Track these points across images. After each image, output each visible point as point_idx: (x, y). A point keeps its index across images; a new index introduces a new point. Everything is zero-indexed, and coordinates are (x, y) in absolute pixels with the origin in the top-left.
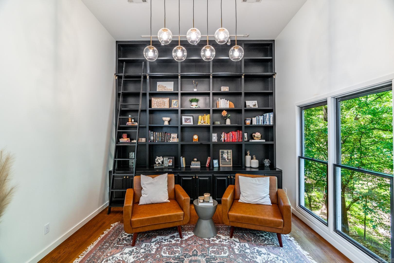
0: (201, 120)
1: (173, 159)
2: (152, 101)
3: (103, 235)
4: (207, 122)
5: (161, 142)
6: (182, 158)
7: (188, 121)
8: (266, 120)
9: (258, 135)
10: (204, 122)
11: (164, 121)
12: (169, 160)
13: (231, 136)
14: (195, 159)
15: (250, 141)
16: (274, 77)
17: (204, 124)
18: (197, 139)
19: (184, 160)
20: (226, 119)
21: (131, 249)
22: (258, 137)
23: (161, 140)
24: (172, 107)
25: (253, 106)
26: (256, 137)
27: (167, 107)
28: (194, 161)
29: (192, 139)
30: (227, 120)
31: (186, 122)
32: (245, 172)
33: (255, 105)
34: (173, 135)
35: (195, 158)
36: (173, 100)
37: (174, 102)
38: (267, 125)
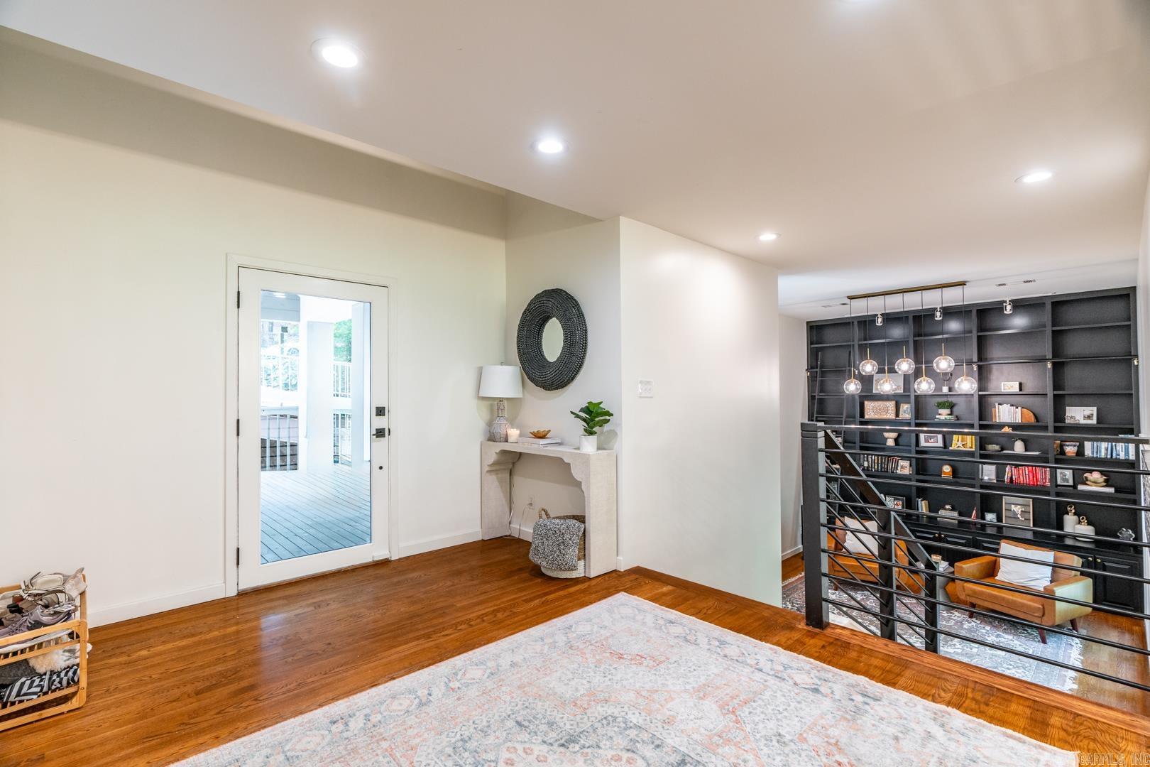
0: (958, 441)
1: (902, 500)
2: (865, 406)
3: (801, 576)
4: (969, 445)
5: (881, 471)
6: (922, 501)
7: (932, 440)
8: (1118, 448)
9: (1096, 476)
10: (963, 445)
11: (886, 439)
12: (895, 502)
13: (1027, 473)
14: (947, 507)
15: (1080, 487)
16: (1136, 363)
17: (963, 449)
18: (951, 473)
19: (923, 504)
20: (1014, 441)
21: (834, 592)
22: (1095, 483)
23: (881, 469)
24: (901, 416)
25: (1084, 417)
26: (1090, 481)
27: (891, 416)
28: (946, 509)
29: (941, 471)
30: (1016, 442)
31: (927, 441)
32: (1061, 545)
33: (1089, 417)
34: (901, 463)
35: (948, 504)
36: (902, 405)
37: (905, 408)
38: (1119, 459)
